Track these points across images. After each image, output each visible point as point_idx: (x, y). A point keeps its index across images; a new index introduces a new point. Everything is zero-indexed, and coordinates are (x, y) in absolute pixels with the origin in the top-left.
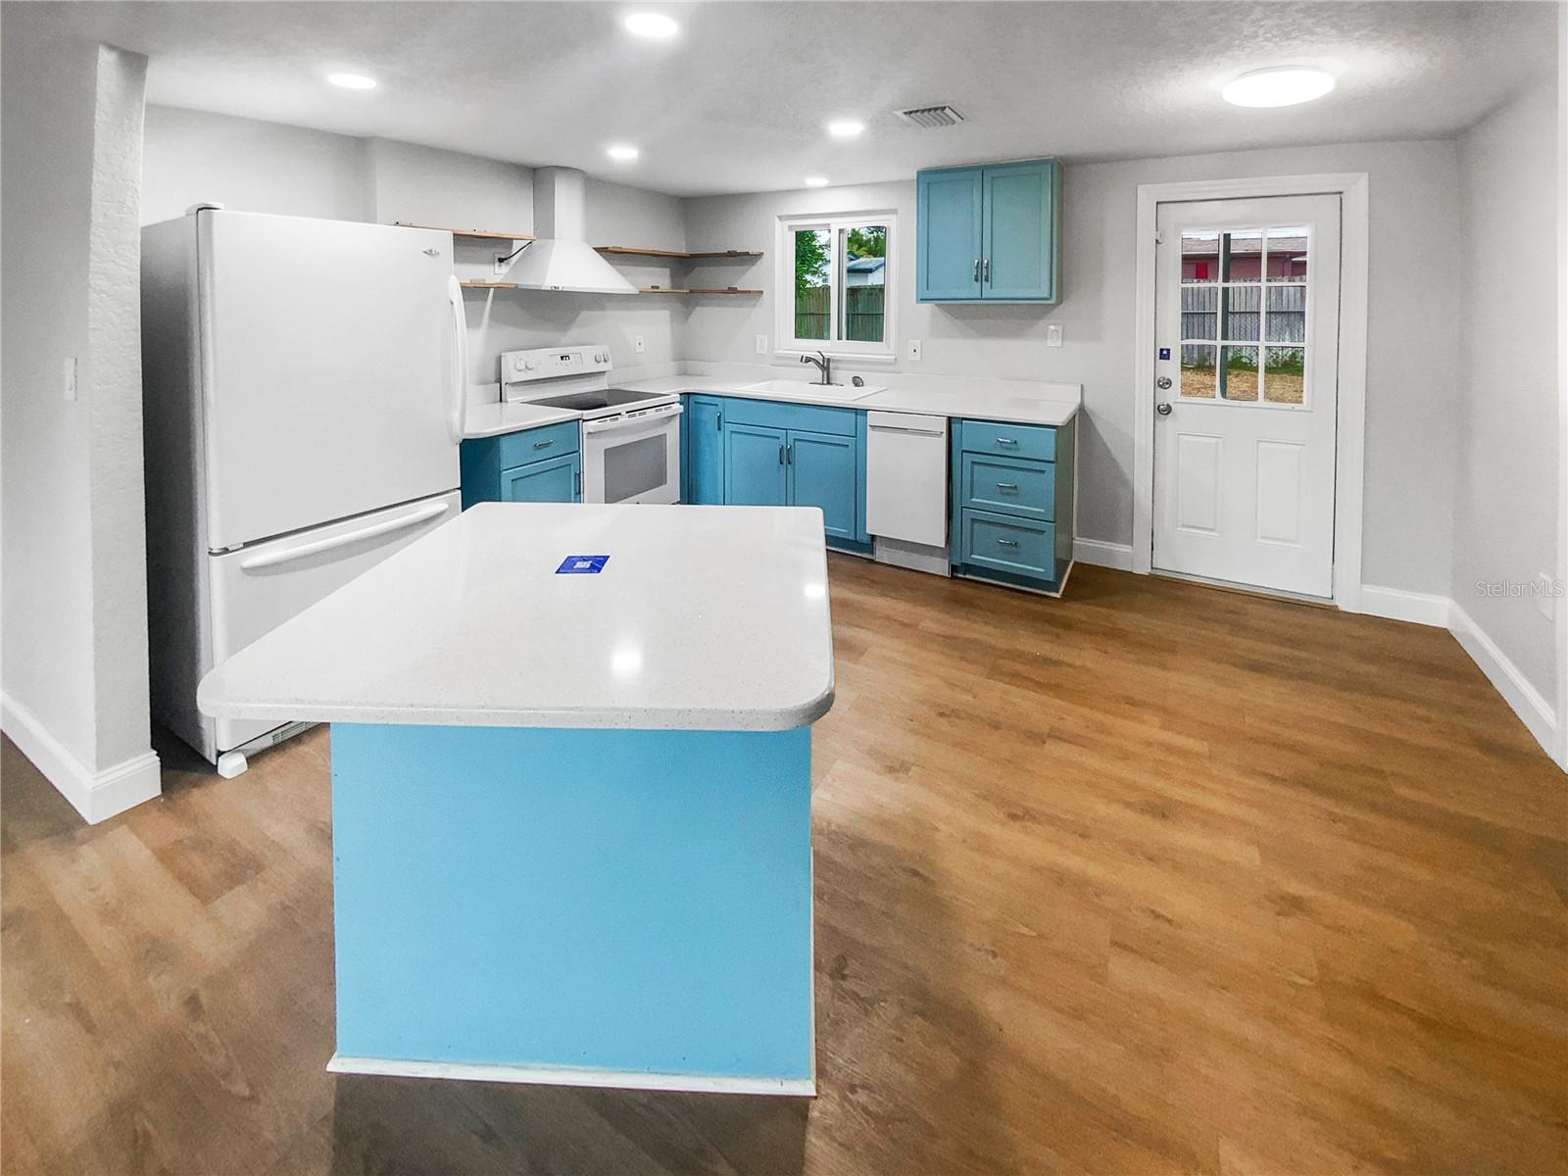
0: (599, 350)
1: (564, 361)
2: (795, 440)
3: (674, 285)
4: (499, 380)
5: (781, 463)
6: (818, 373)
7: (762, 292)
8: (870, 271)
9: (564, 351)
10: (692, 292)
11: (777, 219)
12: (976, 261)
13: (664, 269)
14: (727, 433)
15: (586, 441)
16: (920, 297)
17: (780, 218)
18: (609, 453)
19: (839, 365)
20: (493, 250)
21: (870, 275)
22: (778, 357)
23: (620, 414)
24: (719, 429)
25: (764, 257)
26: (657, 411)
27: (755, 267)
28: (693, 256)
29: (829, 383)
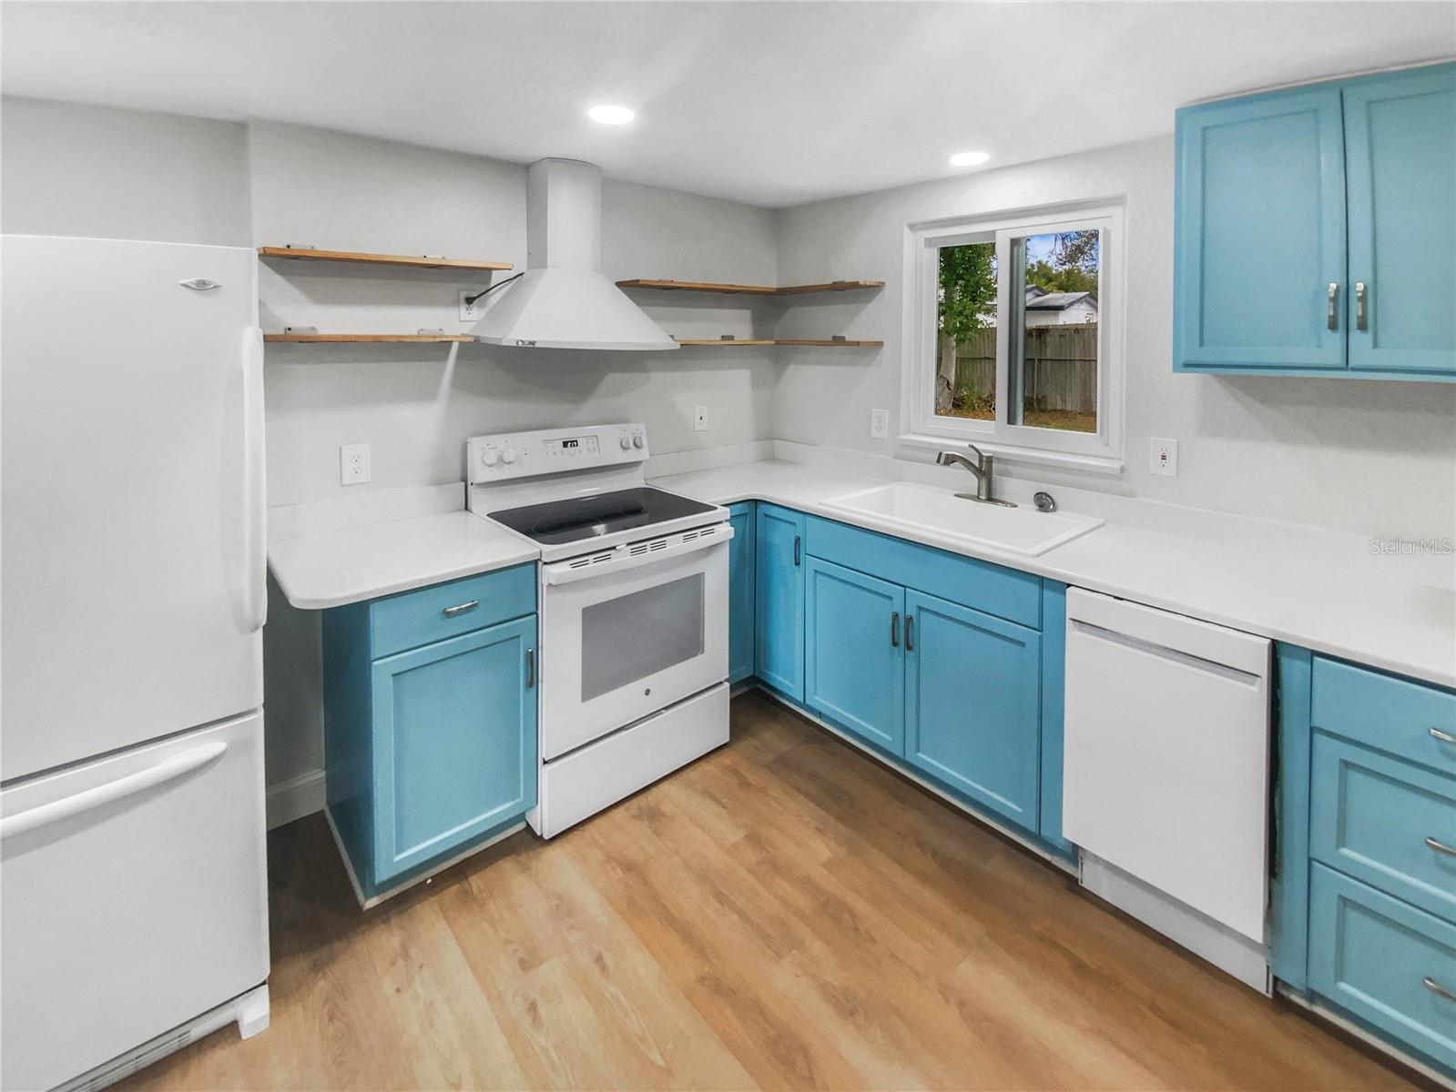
0: (628, 431)
1: (569, 449)
2: (920, 608)
3: (758, 334)
4: (465, 479)
5: (895, 644)
6: (971, 482)
7: (880, 344)
8: (1060, 308)
9: (568, 434)
10: (778, 343)
11: (906, 230)
12: (1333, 286)
13: (744, 311)
14: (810, 573)
15: (546, 598)
16: (1183, 359)
17: (912, 227)
18: (592, 616)
19: (1011, 468)
20: (462, 286)
21: (1061, 313)
22: (908, 445)
23: (614, 548)
24: (797, 564)
25: (886, 290)
26: (686, 539)
27: (871, 305)
28: (781, 292)
29: (990, 499)
